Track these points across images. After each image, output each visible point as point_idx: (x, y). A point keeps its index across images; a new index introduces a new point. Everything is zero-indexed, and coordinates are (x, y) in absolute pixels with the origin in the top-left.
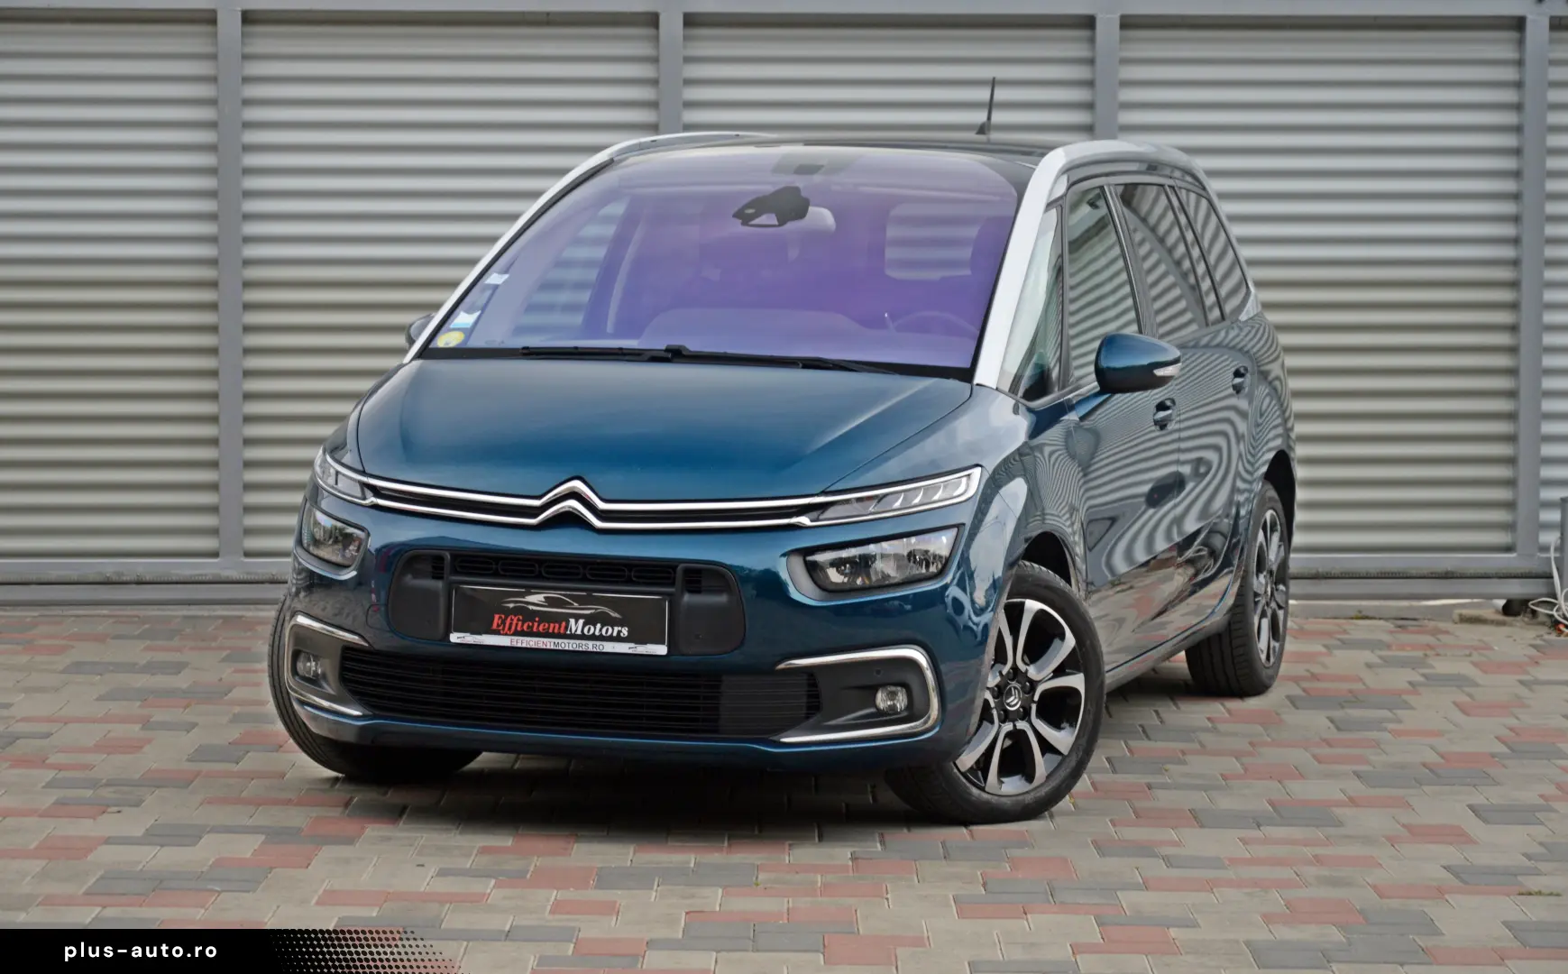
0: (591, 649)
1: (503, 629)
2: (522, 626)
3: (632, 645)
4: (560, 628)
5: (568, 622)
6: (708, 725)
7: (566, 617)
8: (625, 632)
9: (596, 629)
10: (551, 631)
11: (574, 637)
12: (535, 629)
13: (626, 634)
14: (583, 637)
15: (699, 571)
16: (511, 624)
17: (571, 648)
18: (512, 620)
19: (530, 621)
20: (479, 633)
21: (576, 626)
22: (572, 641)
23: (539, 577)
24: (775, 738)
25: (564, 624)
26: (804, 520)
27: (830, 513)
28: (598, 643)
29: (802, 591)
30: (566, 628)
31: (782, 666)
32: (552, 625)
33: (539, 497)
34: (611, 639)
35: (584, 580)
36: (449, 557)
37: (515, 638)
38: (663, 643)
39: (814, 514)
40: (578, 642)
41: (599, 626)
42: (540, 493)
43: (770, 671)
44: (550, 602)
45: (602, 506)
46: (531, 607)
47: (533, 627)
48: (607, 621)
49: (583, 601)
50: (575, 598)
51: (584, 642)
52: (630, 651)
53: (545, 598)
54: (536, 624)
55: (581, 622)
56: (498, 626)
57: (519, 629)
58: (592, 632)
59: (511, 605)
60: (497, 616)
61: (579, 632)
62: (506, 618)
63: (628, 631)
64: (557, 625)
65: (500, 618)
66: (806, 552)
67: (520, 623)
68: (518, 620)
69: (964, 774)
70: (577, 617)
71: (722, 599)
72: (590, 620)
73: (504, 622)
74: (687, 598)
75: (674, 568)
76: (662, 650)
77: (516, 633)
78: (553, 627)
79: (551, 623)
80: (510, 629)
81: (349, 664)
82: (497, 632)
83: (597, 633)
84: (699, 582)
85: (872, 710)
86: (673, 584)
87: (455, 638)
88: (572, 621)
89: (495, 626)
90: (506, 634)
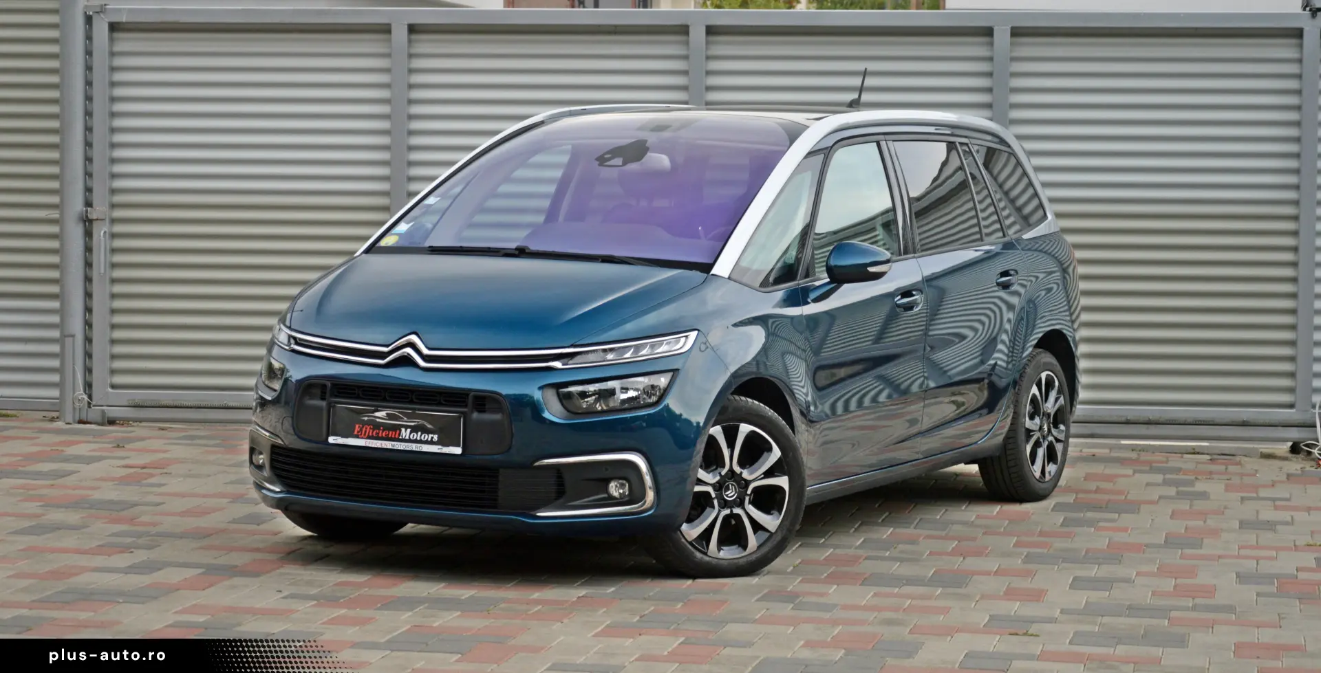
0: (414, 449)
1: (361, 434)
2: (372, 433)
3: (440, 447)
4: (395, 435)
5: (400, 431)
6: (491, 503)
7: (398, 428)
8: (436, 438)
9: (418, 436)
10: (390, 436)
11: (404, 440)
12: (380, 435)
13: (436, 439)
14: (409, 441)
15: (484, 398)
16: (365, 431)
17: (402, 448)
18: (366, 428)
19: (378, 431)
20: (347, 437)
21: (405, 433)
22: (403, 444)
23: (384, 400)
24: (533, 513)
25: (398, 432)
26: (557, 364)
27: (578, 359)
28: (419, 445)
29: (553, 412)
30: (399, 435)
31: (537, 464)
32: (391, 433)
33: (387, 346)
34: (427, 442)
35: (412, 402)
36: (330, 385)
37: (369, 440)
38: (459, 446)
39: (565, 360)
40: (406, 444)
41: (419, 433)
42: (388, 343)
43: (528, 466)
44: (390, 416)
45: (426, 351)
46: (378, 420)
47: (379, 433)
48: (425, 431)
49: (410, 417)
50: (405, 415)
51: (410, 444)
52: (439, 451)
53: (387, 414)
54: (381, 432)
55: (409, 430)
56: (358, 432)
57: (370, 434)
58: (415, 438)
59: (366, 418)
60: (357, 426)
61: (407, 438)
62: (363, 427)
63: (438, 438)
64: (394, 433)
65: (359, 427)
66: (557, 386)
67: (371, 431)
68: (370, 428)
69: (690, 543)
70: (406, 427)
71: (497, 417)
72: (414, 429)
73: (361, 430)
74: (475, 415)
75: (468, 395)
76: (457, 450)
77: (369, 438)
78: (391, 434)
79: (391, 432)
80: (365, 435)
81: (276, 457)
82: (357, 437)
83: (418, 438)
84: (484, 405)
85: (605, 495)
86: (466, 406)
87: (332, 440)
88: (403, 430)
89: (356, 433)
90: (362, 438)
